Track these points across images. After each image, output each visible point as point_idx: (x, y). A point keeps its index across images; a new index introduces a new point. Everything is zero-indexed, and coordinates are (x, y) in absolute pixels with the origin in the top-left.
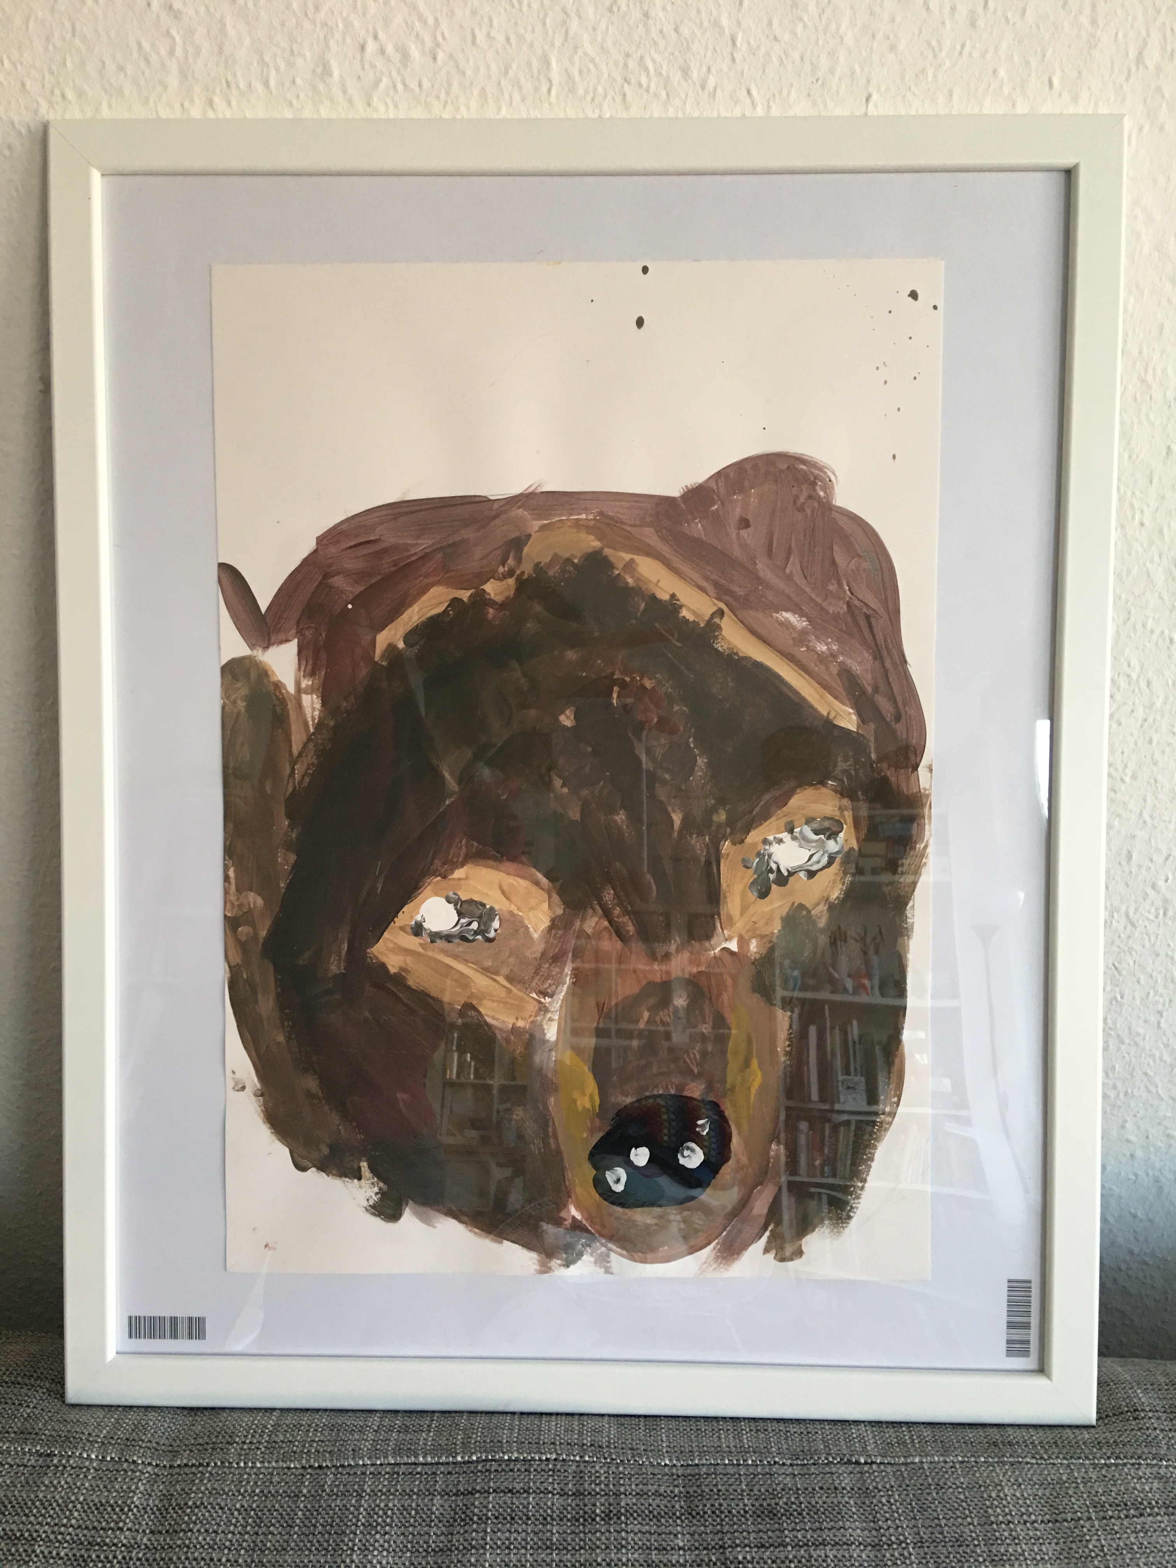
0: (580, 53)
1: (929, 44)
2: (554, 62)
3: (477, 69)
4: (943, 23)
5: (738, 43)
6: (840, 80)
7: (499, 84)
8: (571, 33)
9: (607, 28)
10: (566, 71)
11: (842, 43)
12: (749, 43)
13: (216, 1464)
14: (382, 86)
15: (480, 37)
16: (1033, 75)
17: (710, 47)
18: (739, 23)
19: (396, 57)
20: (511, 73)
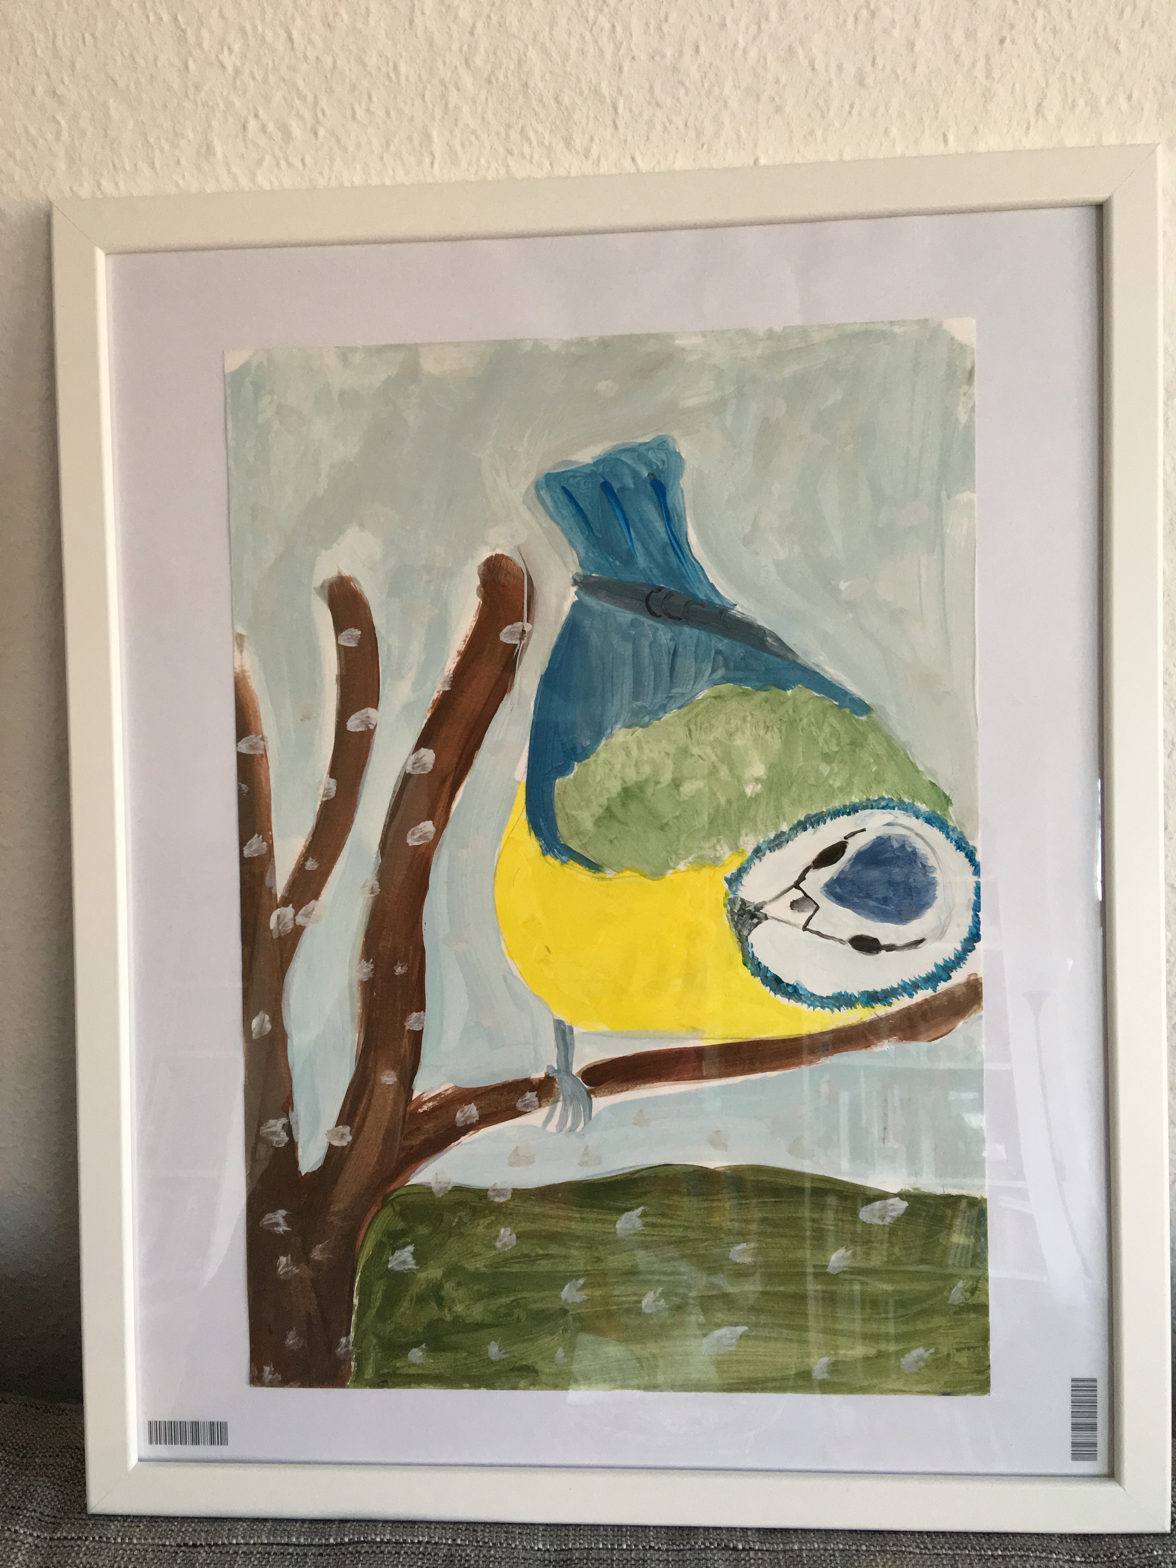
0: (460, 125)
1: (817, 105)
2: (435, 135)
3: (358, 146)
4: (830, 83)
5: (620, 111)
6: (726, 144)
7: (382, 159)
8: (451, 106)
9: (487, 99)
10: (448, 144)
11: (726, 106)
12: (631, 111)
13: (94, 1538)
14: (266, 163)
15: (360, 114)
16: (927, 132)
17: (592, 115)
18: (620, 91)
19: (278, 136)
20: (392, 148)
